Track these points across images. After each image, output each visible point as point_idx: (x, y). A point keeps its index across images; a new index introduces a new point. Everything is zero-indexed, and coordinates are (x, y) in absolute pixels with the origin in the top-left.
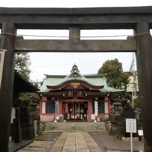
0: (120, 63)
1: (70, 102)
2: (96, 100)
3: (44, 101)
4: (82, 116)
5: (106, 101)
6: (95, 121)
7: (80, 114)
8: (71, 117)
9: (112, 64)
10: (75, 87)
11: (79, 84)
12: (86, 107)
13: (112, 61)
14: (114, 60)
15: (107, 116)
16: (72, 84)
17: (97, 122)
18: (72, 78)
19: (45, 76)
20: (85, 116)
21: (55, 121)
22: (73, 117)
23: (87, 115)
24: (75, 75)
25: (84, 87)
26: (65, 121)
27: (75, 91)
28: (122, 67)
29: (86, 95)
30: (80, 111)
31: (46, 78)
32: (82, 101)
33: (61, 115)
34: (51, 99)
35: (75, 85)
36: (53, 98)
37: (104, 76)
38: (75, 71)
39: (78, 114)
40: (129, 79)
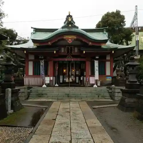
0: (122, 15)
1: (63, 61)
2: (97, 59)
3: (31, 60)
4: (77, 78)
5: (108, 61)
6: (95, 86)
7: (76, 76)
8: (65, 79)
9: (114, 17)
10: (70, 41)
11: (75, 37)
12: (83, 68)
13: (113, 13)
14: (115, 12)
15: (109, 79)
16: (65, 37)
17: (98, 86)
18: (66, 30)
19: (33, 29)
20: (82, 79)
21: (44, 86)
22: (67, 80)
23: (85, 78)
24: (70, 25)
25: (81, 41)
26: (57, 85)
27: (70, 48)
28: (125, 20)
29: (84, 52)
30: (76, 73)
31: (35, 32)
32: (79, 59)
33: (52, 78)
34: (39, 56)
35: (70, 39)
36: (41, 56)
37: (104, 30)
38: (70, 20)
39: (72, 77)
40: (132, 35)
